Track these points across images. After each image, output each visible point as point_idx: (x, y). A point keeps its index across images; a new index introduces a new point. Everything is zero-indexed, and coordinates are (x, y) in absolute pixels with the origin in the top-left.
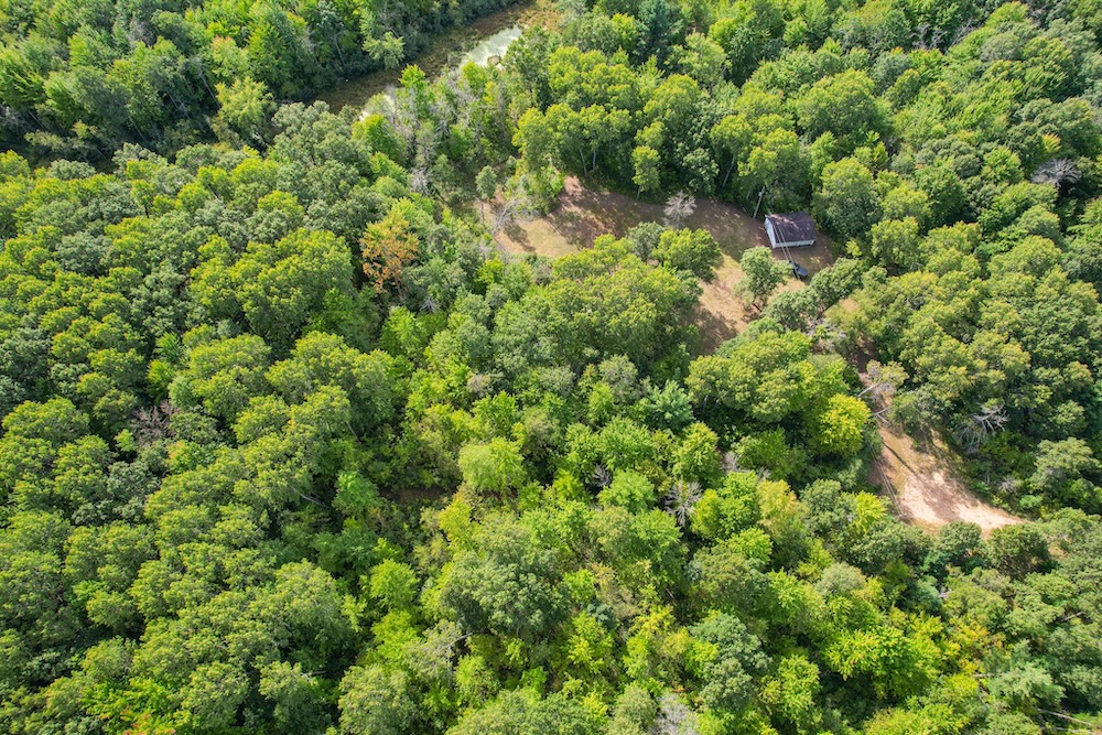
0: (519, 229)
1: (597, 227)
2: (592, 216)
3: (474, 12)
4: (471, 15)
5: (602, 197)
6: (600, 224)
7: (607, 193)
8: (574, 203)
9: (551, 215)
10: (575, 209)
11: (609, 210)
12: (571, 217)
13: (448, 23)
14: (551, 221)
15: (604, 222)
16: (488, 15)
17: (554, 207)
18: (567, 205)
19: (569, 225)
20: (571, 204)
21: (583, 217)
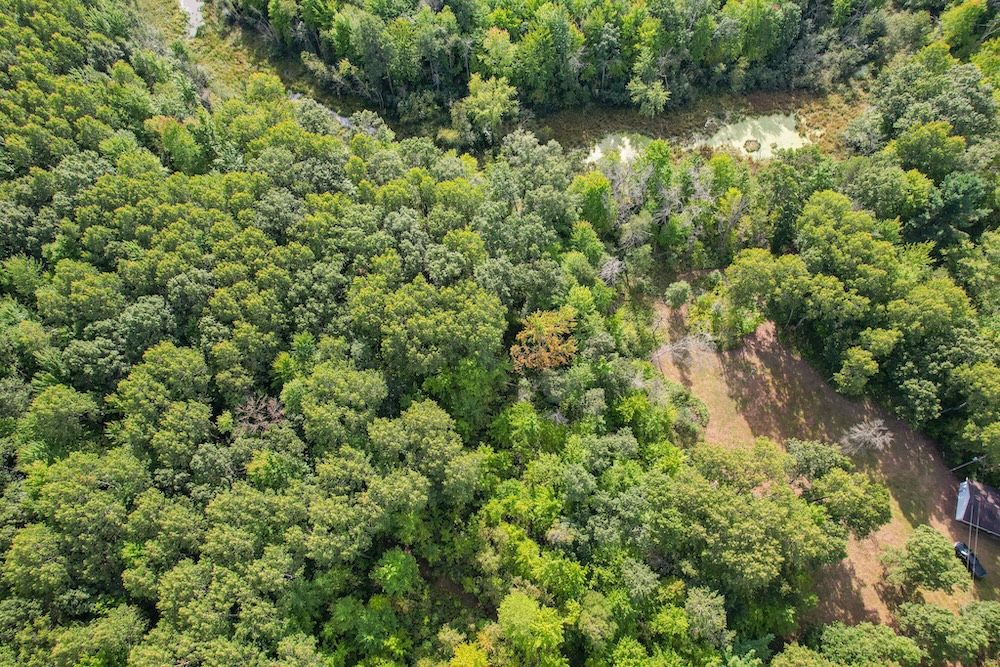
0: (687, 353)
1: (768, 392)
2: (768, 377)
3: (758, 83)
4: (752, 85)
5: (790, 359)
6: (773, 391)
7: (797, 357)
8: (758, 353)
9: (726, 354)
10: (754, 359)
11: (791, 379)
12: (747, 368)
13: (725, 84)
14: (723, 361)
15: (778, 391)
16: (769, 91)
17: (735, 348)
18: (749, 351)
19: (740, 375)
20: (754, 352)
21: (759, 373)
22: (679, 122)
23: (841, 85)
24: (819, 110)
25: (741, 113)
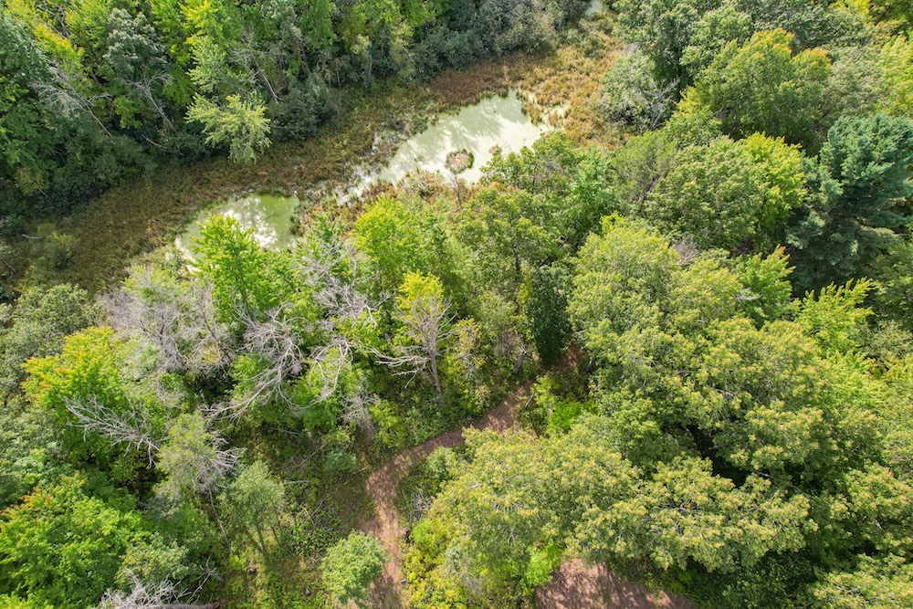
22: (324, 154)
23: (570, 32)
24: (550, 75)
25: (430, 111)
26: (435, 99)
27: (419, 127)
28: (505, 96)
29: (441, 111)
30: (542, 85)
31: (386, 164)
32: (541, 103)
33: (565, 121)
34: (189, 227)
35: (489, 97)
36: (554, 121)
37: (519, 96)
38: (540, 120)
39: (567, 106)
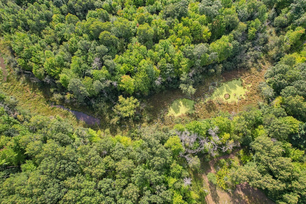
0: (217, 195)
2: (247, 200)
7: (256, 189)
8: (242, 190)
9: (231, 193)
10: (241, 193)
11: (255, 199)
12: (239, 197)
14: (230, 196)
16: (231, 70)
18: (239, 190)
19: (237, 201)
20: (240, 189)
21: (243, 198)
23: (255, 64)
24: (249, 76)
25: (221, 82)
26: (223, 79)
27: (219, 86)
28: (238, 80)
29: (224, 82)
30: (246, 78)
31: (212, 95)
32: (246, 83)
33: (250, 89)
34: (172, 104)
35: (234, 80)
36: (248, 88)
37: (241, 81)
38: (245, 88)
39: (251, 85)
